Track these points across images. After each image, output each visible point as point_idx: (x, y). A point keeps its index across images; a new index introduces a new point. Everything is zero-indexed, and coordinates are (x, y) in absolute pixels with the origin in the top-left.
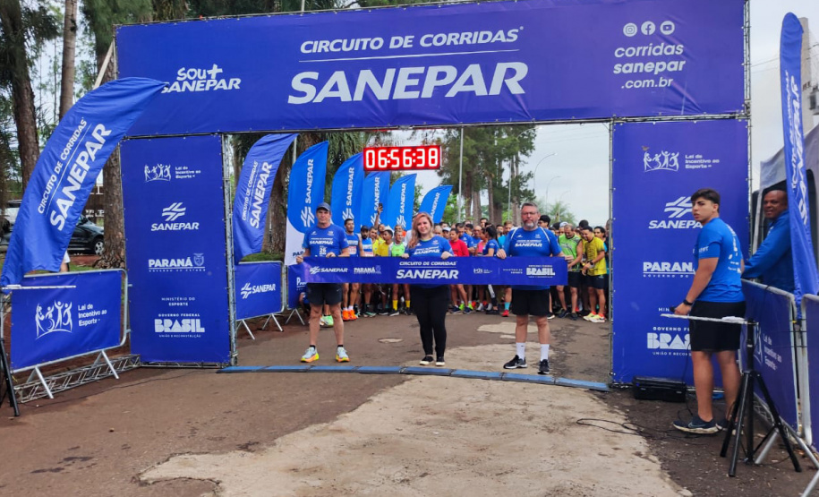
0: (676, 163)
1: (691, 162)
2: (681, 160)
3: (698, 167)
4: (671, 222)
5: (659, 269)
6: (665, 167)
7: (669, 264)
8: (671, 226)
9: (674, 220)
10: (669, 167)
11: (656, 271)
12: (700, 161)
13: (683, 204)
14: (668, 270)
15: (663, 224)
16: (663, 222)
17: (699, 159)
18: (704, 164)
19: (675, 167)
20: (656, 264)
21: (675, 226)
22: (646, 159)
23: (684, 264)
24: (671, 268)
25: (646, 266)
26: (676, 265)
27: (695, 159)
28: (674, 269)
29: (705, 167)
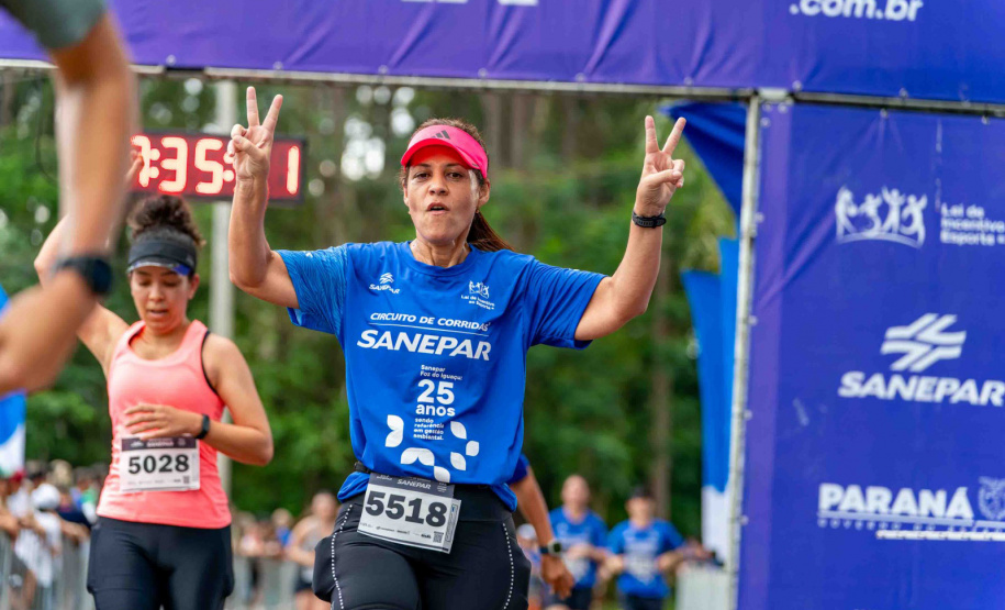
0: (918, 226)
1: (956, 224)
2: (932, 219)
3: (973, 239)
4: (897, 382)
5: (859, 505)
6: (890, 231)
7: (886, 494)
8: (898, 394)
9: (907, 375)
10: (900, 233)
11: (852, 511)
12: (980, 225)
13: (932, 335)
14: (884, 508)
15: (876, 386)
16: (877, 379)
17: (976, 219)
18: (988, 233)
19: (915, 236)
20: (854, 491)
21: (907, 394)
22: (844, 206)
23: (925, 495)
24: (891, 505)
25: (829, 494)
26: (906, 495)
27: (965, 217)
28: (898, 508)
29: (990, 240)
